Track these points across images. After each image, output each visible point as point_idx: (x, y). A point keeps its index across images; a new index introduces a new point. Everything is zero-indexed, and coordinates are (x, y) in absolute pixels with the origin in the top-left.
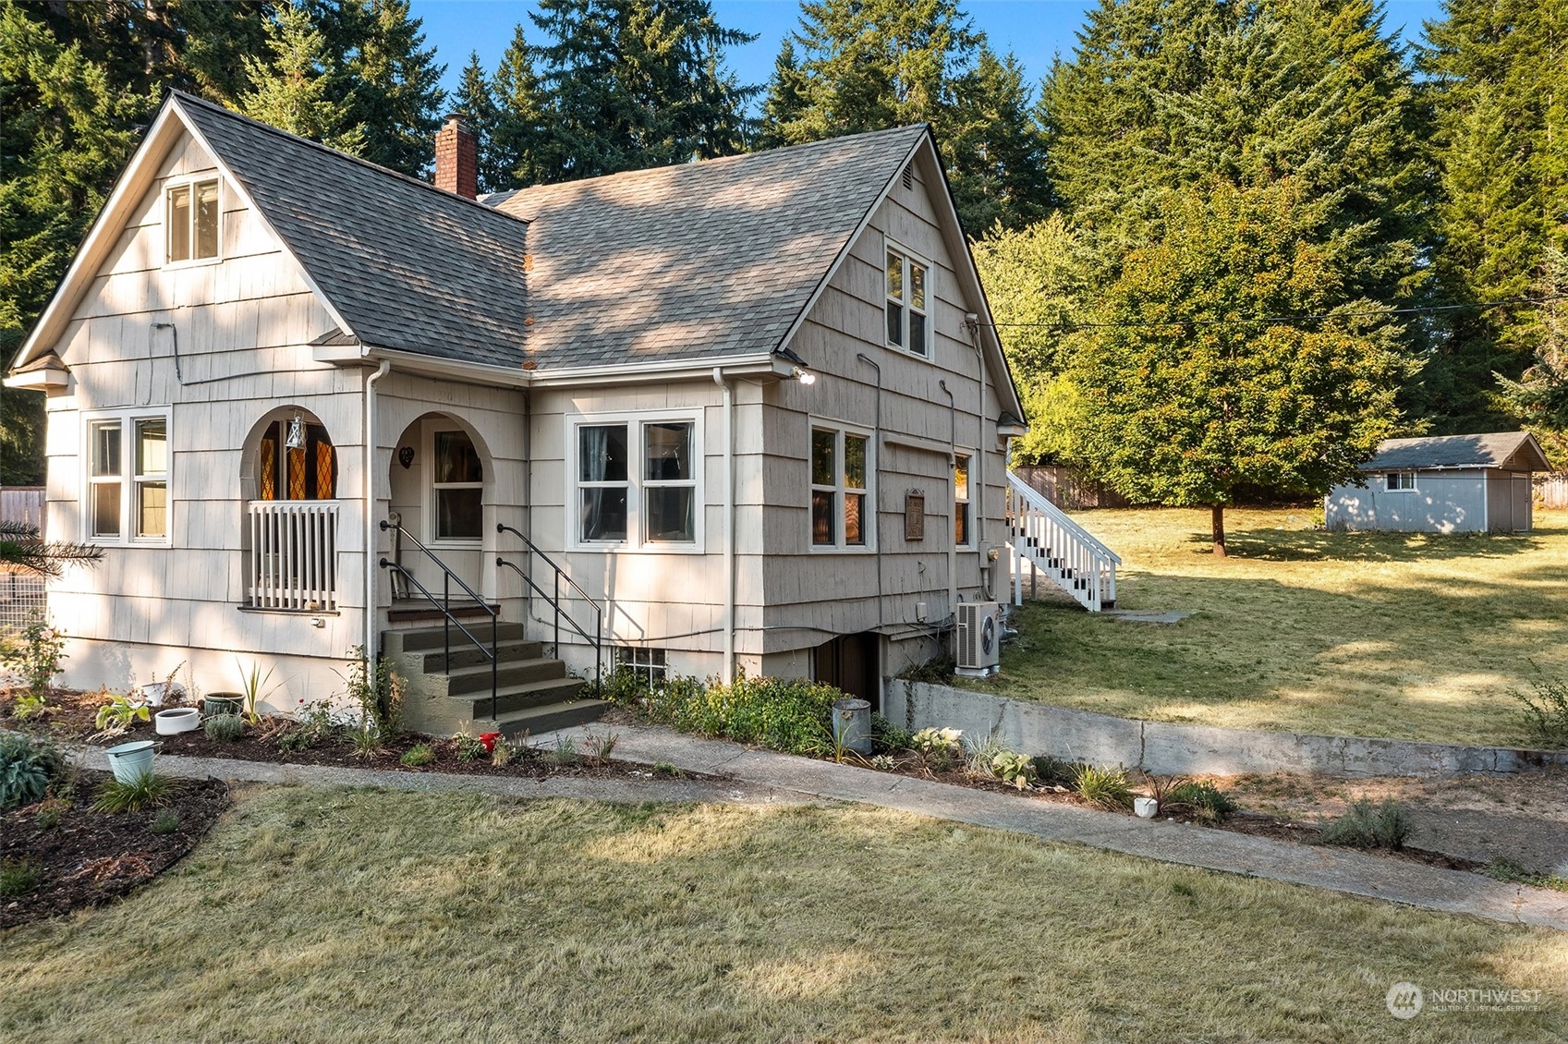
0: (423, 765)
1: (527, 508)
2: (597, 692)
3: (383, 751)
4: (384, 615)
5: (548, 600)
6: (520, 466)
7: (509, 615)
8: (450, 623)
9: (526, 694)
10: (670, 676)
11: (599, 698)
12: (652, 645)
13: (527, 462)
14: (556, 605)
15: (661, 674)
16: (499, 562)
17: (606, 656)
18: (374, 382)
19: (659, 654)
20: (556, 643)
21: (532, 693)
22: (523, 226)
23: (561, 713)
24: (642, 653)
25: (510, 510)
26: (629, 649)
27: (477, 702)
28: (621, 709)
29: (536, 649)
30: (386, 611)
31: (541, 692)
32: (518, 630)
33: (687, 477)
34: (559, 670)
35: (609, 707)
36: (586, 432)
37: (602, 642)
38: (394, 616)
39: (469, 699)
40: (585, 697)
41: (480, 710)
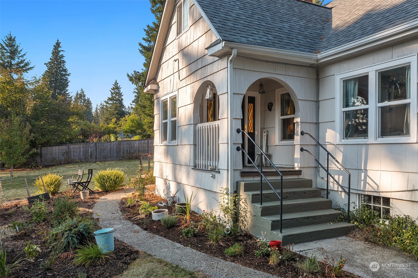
0: (235, 256)
1: (317, 124)
2: (348, 218)
3: (222, 244)
4: (238, 174)
5: (324, 168)
6: (314, 103)
7: (307, 175)
8: (263, 179)
9: (304, 218)
10: (393, 214)
11: (349, 222)
12: (383, 195)
13: (317, 102)
14: (327, 171)
15: (387, 212)
16: (302, 150)
17: (354, 198)
18: (231, 61)
19: (387, 201)
20: (327, 189)
21: (308, 218)
22: (328, 10)
23: (323, 231)
24: (377, 199)
25: (308, 125)
26: (369, 197)
27: (273, 221)
28: (362, 230)
29: (317, 193)
30: (239, 171)
31: (314, 217)
32: (309, 183)
33: (405, 98)
34: (329, 205)
35: (354, 228)
36: (346, 82)
37: (351, 191)
38: (244, 174)
39: (269, 220)
40: (341, 220)
41: (275, 226)
